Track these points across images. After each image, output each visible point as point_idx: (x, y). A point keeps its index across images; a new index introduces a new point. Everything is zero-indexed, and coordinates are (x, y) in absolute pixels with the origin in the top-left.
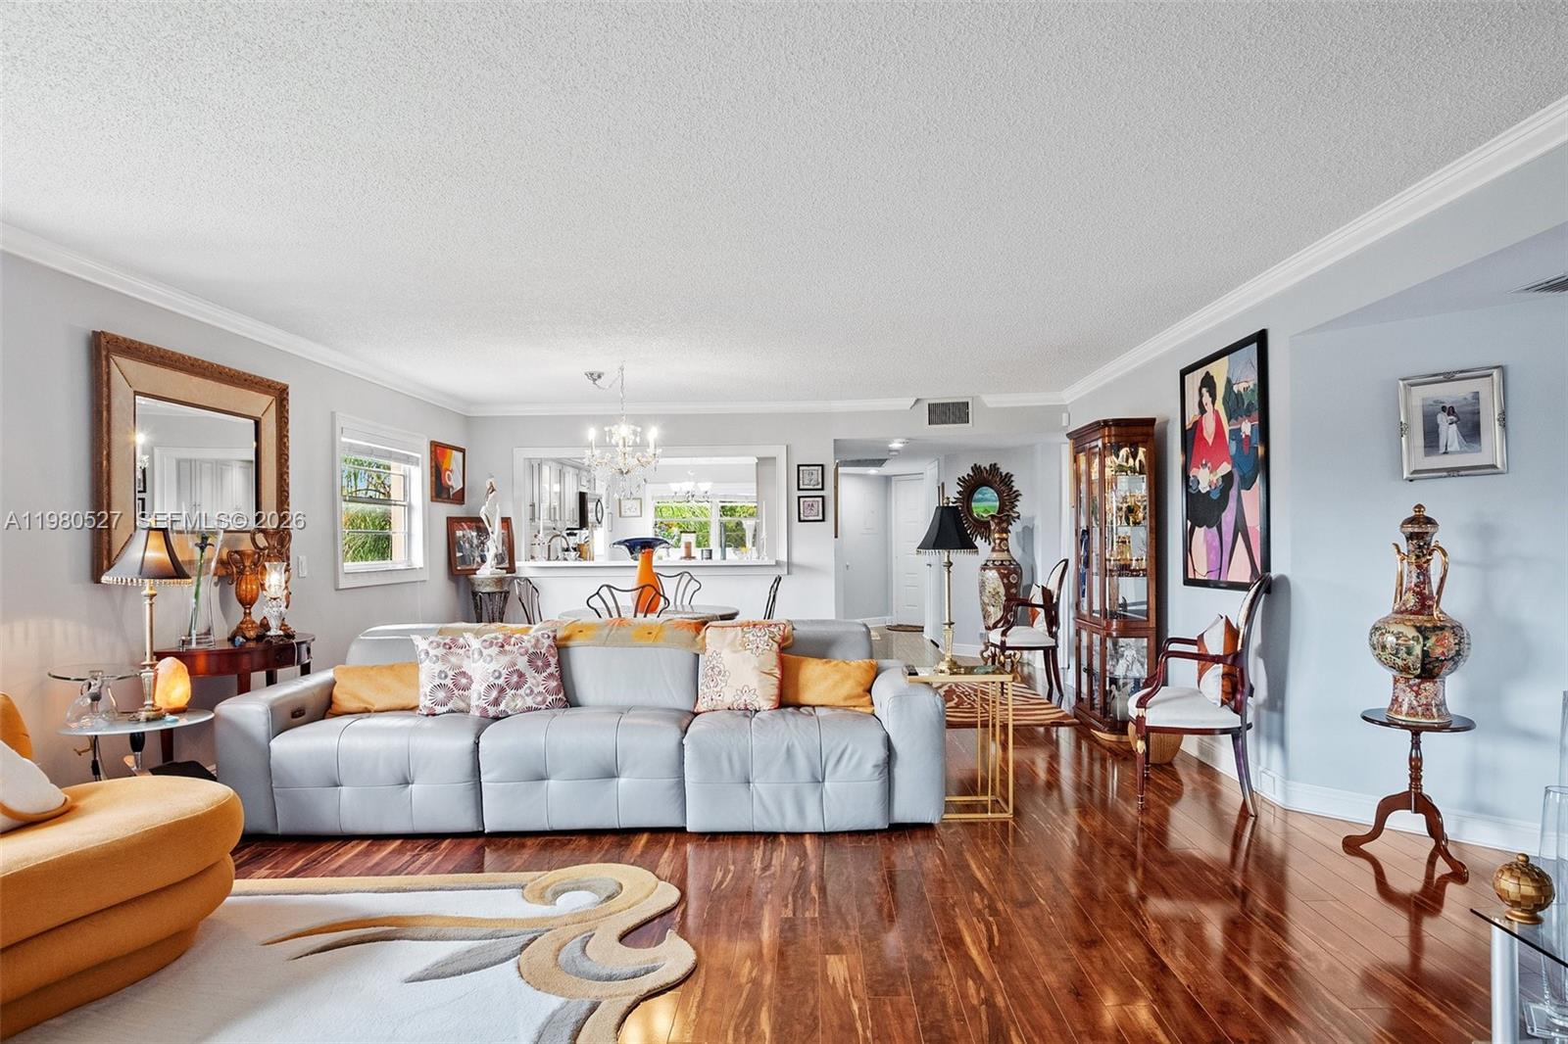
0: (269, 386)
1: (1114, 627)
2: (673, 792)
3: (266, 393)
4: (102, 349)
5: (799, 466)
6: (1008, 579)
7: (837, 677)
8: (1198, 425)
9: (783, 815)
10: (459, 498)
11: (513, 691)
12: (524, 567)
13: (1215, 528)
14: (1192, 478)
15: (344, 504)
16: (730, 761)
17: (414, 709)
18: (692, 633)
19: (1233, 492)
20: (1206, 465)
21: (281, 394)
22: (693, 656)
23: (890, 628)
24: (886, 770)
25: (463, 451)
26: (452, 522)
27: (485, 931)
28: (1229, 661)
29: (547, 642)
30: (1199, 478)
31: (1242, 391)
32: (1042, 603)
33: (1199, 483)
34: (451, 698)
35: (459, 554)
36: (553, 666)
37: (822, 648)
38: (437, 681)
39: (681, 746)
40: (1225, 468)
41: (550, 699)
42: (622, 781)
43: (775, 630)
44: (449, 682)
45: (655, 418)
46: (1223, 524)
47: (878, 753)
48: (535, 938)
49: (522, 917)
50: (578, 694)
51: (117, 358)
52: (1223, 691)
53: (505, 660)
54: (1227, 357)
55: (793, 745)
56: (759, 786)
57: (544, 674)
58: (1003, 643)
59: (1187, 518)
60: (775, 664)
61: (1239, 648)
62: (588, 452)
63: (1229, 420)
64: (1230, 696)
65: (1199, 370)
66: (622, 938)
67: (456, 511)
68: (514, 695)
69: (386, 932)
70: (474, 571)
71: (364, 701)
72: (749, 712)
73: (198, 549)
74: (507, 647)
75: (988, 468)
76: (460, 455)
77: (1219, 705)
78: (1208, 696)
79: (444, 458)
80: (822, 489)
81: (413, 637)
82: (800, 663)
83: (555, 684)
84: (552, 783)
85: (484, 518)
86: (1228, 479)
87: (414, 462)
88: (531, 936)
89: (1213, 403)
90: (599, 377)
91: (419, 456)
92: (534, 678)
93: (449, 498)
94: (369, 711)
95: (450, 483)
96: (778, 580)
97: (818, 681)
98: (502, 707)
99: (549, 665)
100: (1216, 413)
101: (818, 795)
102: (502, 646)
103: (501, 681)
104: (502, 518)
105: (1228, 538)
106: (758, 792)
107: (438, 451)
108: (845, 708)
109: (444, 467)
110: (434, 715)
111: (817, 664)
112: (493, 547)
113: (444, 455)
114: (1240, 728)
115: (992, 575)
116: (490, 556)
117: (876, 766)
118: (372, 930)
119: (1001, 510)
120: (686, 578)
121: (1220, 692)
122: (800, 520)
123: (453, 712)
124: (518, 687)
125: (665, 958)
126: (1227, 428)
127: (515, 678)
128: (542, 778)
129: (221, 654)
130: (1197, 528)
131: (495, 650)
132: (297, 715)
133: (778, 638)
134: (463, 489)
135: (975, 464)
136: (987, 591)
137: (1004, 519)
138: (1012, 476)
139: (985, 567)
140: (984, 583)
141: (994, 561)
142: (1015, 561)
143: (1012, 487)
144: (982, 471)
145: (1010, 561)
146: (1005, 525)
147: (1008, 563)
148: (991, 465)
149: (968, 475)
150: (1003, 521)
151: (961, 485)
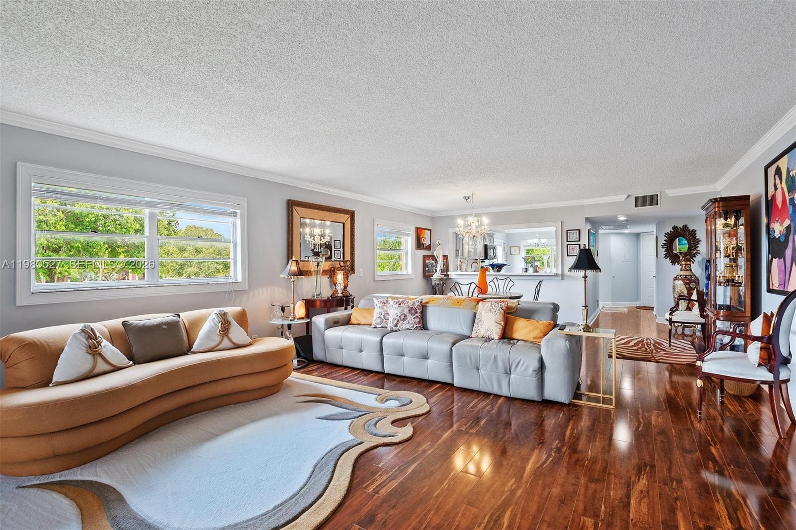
0: (348, 212)
1: (722, 315)
2: (448, 368)
3: (346, 214)
4: (291, 205)
5: (567, 231)
6: (689, 286)
7: (531, 327)
8: (774, 197)
9: (492, 386)
10: (429, 248)
11: (402, 322)
12: (452, 274)
13: (782, 259)
14: (771, 229)
15: (378, 251)
16: (470, 359)
17: (370, 325)
18: (475, 304)
19: (791, 237)
20: (778, 221)
21: (352, 214)
22: (473, 313)
23: (638, 308)
24: (540, 373)
25: (430, 230)
26: (425, 257)
27: (354, 407)
28: (765, 340)
29: (418, 304)
30: (775, 229)
31: (794, 174)
32: (697, 299)
33: (774, 232)
34: (382, 322)
35: (427, 269)
36: (419, 313)
37: (529, 314)
38: (378, 316)
39: (451, 350)
40: (787, 222)
41: (416, 326)
42: (429, 361)
43: (503, 304)
44: (382, 316)
45: (486, 214)
46: (786, 256)
47: (535, 365)
48: (366, 414)
49: (369, 405)
50: (428, 325)
51: (295, 207)
52: (760, 358)
53: (400, 310)
54: (786, 155)
55: (497, 356)
56: (482, 371)
57: (415, 316)
58: (670, 319)
59: (769, 253)
60: (502, 319)
61: (771, 332)
62: (457, 229)
63: (788, 193)
64: (767, 362)
65: (774, 165)
66: (393, 422)
67: (427, 253)
68: (403, 323)
69: (327, 400)
70: (432, 276)
71: (359, 321)
72: (488, 339)
73: (316, 267)
74: (402, 305)
75: (682, 227)
76: (429, 232)
77: (757, 366)
78: (750, 360)
79: (421, 233)
80: (579, 241)
81: (374, 299)
82: (515, 320)
83: (418, 320)
84: (405, 358)
85: (436, 255)
86: (788, 228)
87: (409, 235)
88: (365, 413)
89: (781, 183)
90: (468, 198)
91: (410, 233)
92: (411, 317)
93: (424, 248)
94: (360, 324)
95: (424, 242)
96: (541, 282)
97: (522, 329)
98: (398, 327)
99: (417, 313)
100: (782, 189)
101: (508, 380)
102: (400, 304)
103: (398, 317)
104: (443, 256)
105: (788, 265)
106: (482, 375)
107: (419, 231)
108: (532, 342)
109: (422, 236)
110: (376, 328)
111: (523, 321)
112: (440, 267)
113: (421, 232)
114: (773, 382)
115: (680, 283)
116: (438, 270)
117: (534, 371)
118: (324, 399)
119: (689, 248)
120: (509, 280)
121: (758, 358)
122: (568, 255)
123: (383, 327)
124: (404, 320)
125: (400, 433)
126: (787, 198)
127: (403, 317)
128: (403, 356)
129: (325, 301)
130: (774, 259)
131: (397, 305)
132: (336, 323)
133: (504, 308)
134: (430, 244)
135: (674, 226)
136: (676, 291)
137: (687, 254)
138: (695, 231)
139: (675, 279)
140: (674, 287)
141: (681, 276)
142: (695, 276)
143: (696, 237)
144: (678, 229)
145: (691, 276)
146: (688, 257)
147: (690, 277)
148: (683, 226)
149: (670, 231)
150: (687, 255)
151: (666, 237)
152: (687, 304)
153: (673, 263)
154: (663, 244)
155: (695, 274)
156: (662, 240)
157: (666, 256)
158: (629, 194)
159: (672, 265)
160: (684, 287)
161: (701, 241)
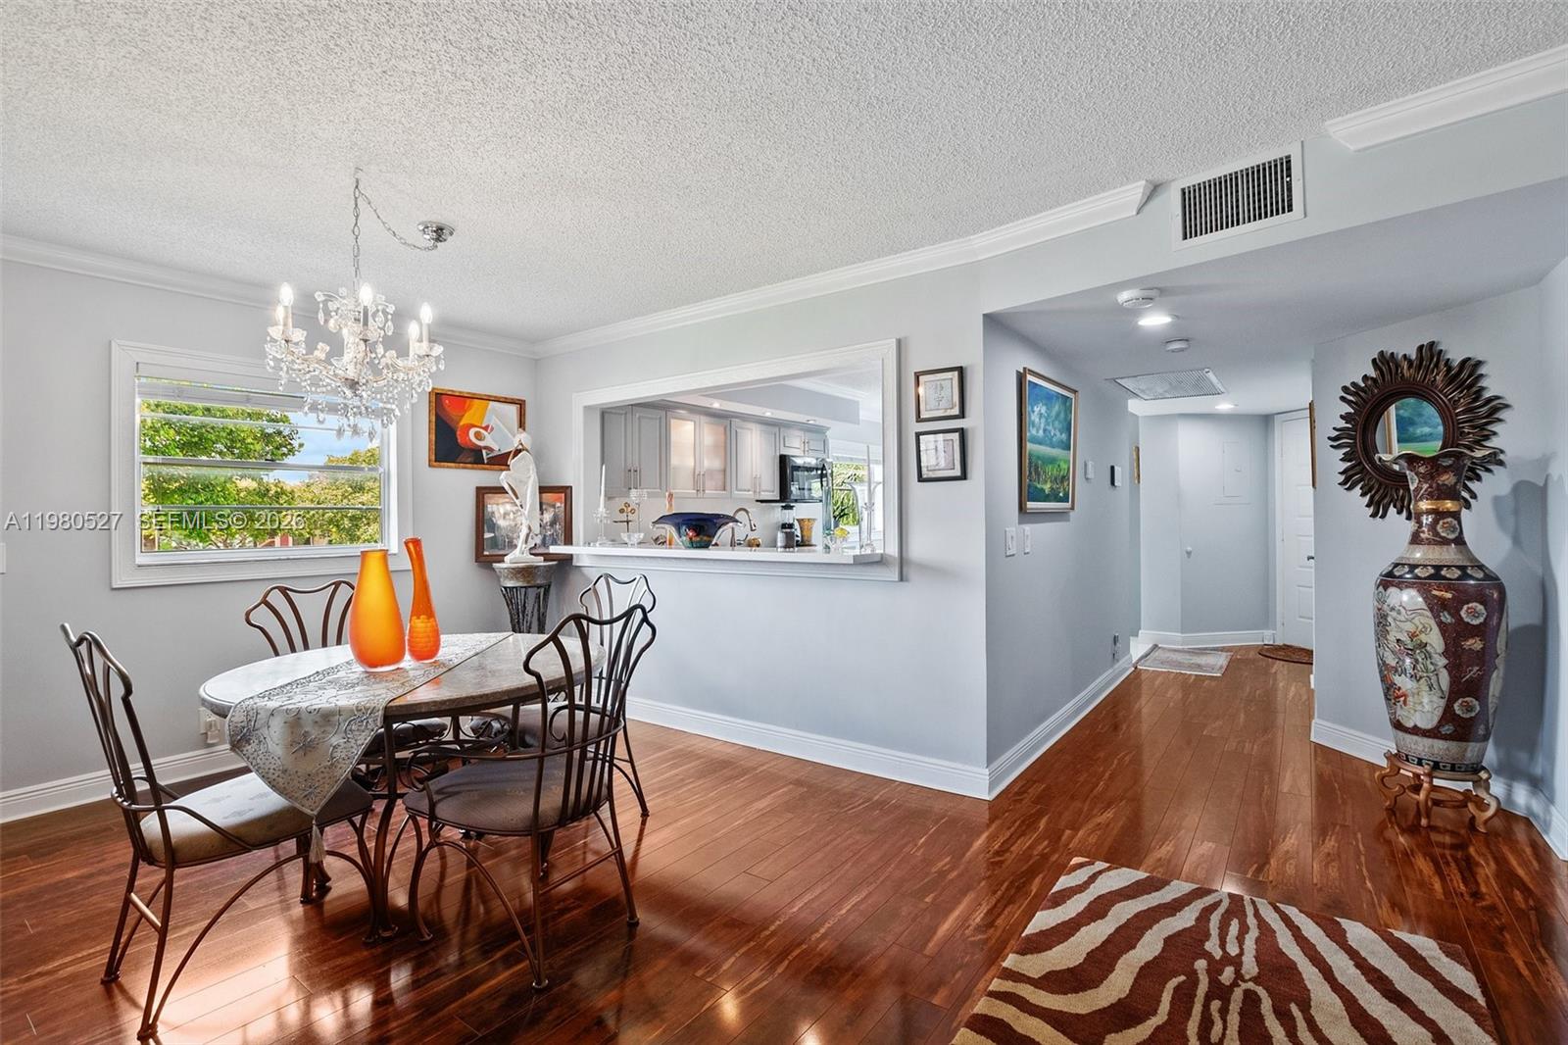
5: (918, 375)
6: (1456, 614)
75: (1414, 355)
76: (513, 407)
79: (463, 410)
80: (962, 415)
85: (507, 487)
107: (446, 402)
112: (526, 526)
115: (1409, 599)
116: (522, 537)
119: (1451, 441)
122: (920, 478)
135: (1382, 353)
136: (1392, 637)
137: (1447, 462)
138: (1479, 363)
139: (1389, 580)
140: (1385, 617)
141: (1413, 567)
142: (1481, 567)
143: (1483, 389)
144: (1397, 366)
145: (1462, 568)
146: (1448, 479)
147: (1457, 573)
148: (1421, 348)
149: (1365, 378)
150: (1446, 470)
151: (1349, 402)
152: (1443, 703)
153: (1378, 508)
154: (1335, 433)
155: (1483, 561)
156: (1335, 414)
157: (1348, 480)
158: (1157, 177)
159: (1374, 515)
160: (1432, 623)
161: (1507, 406)
